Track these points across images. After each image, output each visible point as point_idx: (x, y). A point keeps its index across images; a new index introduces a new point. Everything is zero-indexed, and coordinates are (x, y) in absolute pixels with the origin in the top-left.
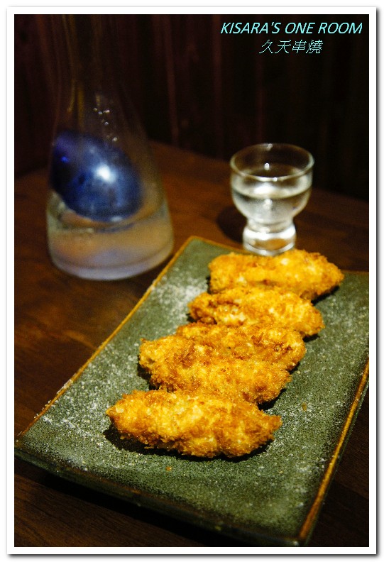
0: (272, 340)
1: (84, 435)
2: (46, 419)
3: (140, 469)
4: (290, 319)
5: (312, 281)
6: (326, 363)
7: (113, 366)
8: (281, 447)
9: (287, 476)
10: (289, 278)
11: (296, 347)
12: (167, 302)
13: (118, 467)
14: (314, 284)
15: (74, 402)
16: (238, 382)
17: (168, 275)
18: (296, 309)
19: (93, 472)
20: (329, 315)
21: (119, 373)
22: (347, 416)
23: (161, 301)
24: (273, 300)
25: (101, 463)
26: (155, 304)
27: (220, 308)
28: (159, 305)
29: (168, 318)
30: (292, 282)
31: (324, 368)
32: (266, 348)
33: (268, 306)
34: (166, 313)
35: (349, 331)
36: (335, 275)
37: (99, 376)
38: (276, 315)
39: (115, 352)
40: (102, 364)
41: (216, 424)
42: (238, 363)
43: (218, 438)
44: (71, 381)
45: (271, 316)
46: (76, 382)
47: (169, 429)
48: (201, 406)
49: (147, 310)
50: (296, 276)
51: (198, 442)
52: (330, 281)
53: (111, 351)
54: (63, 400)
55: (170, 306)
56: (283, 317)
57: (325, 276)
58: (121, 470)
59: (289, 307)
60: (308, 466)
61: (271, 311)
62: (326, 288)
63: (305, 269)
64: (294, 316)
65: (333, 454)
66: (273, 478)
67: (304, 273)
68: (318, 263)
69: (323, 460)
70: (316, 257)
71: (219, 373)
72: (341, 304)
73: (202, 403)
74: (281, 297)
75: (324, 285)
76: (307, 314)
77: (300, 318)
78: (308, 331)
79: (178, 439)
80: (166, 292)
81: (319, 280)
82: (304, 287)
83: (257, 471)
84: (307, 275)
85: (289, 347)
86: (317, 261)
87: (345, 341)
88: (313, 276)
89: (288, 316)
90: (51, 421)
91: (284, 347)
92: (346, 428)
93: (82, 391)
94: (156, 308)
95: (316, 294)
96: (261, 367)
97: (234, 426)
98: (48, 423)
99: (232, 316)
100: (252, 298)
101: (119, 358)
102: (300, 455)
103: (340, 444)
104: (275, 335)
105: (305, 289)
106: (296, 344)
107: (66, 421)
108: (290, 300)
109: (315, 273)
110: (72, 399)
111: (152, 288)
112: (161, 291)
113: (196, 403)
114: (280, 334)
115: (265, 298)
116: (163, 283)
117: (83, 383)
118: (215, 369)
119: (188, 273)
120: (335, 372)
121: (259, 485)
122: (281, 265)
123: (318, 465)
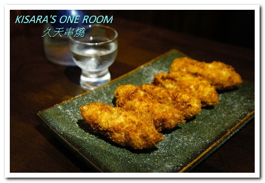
0: (182, 99)
1: (73, 119)
2: (59, 107)
3: (88, 141)
4: (200, 94)
5: (222, 78)
6: (212, 121)
7: (105, 94)
8: (164, 153)
9: (158, 167)
10: (209, 74)
11: (194, 106)
12: (146, 75)
13: (79, 137)
14: (222, 81)
15: (77, 104)
16: (152, 113)
17: (153, 63)
18: (205, 89)
19: (65, 135)
20: (227, 100)
21: (106, 98)
22: (208, 148)
23: (144, 73)
24: (194, 82)
25: (72, 133)
26: (140, 74)
27: (167, 81)
28: (142, 75)
29: (144, 81)
30: (210, 77)
31: (210, 123)
32: (178, 102)
33: (191, 84)
34: (144, 79)
35: (234, 110)
36: (237, 79)
37: (95, 97)
38: (194, 90)
39: (109, 89)
40: (99, 92)
41: (127, 128)
42: (158, 104)
43: (125, 135)
44: (81, 95)
45: (190, 89)
46: (82, 96)
47: (104, 124)
48: (125, 117)
49: (134, 75)
50: (213, 74)
51: (117, 135)
52: (232, 82)
53: (107, 88)
54: (72, 102)
55: (147, 77)
56: (196, 92)
57: (230, 78)
58: (79, 139)
59: (201, 88)
60: (172, 166)
61: (192, 87)
62: (229, 85)
63: (219, 72)
64: (202, 93)
65: (189, 163)
66: (151, 166)
67: (219, 73)
68: (229, 71)
69: (181, 165)
70: (229, 68)
71: (145, 107)
72: (237, 96)
73: (126, 116)
74: (200, 82)
75: (228, 83)
76: (210, 93)
77: (206, 95)
78: (209, 103)
79: (107, 131)
80: (148, 70)
81: (226, 80)
82: (217, 81)
83: (145, 160)
84: (219, 75)
85: (190, 105)
86: (228, 69)
87: (229, 113)
88: (222, 76)
89: (199, 92)
90: (61, 109)
91: (188, 104)
92: (204, 153)
93: (84, 101)
94: (140, 76)
95: (223, 86)
96: (168, 109)
97: (136, 131)
98: (59, 109)
99: (170, 85)
100: (184, 78)
101: (109, 92)
102: (172, 159)
103: (195, 160)
104: (185, 97)
105: (217, 82)
106: (196, 105)
107: (68, 111)
108: (203, 84)
109: (225, 75)
110: (77, 103)
111: (142, 67)
112: (146, 69)
113: (123, 115)
114: (188, 97)
115: (191, 80)
116: (149, 66)
117: (86, 97)
118: (144, 104)
119: (164, 65)
120: (215, 126)
121: (142, 167)
122: (208, 67)
123: (177, 166)
